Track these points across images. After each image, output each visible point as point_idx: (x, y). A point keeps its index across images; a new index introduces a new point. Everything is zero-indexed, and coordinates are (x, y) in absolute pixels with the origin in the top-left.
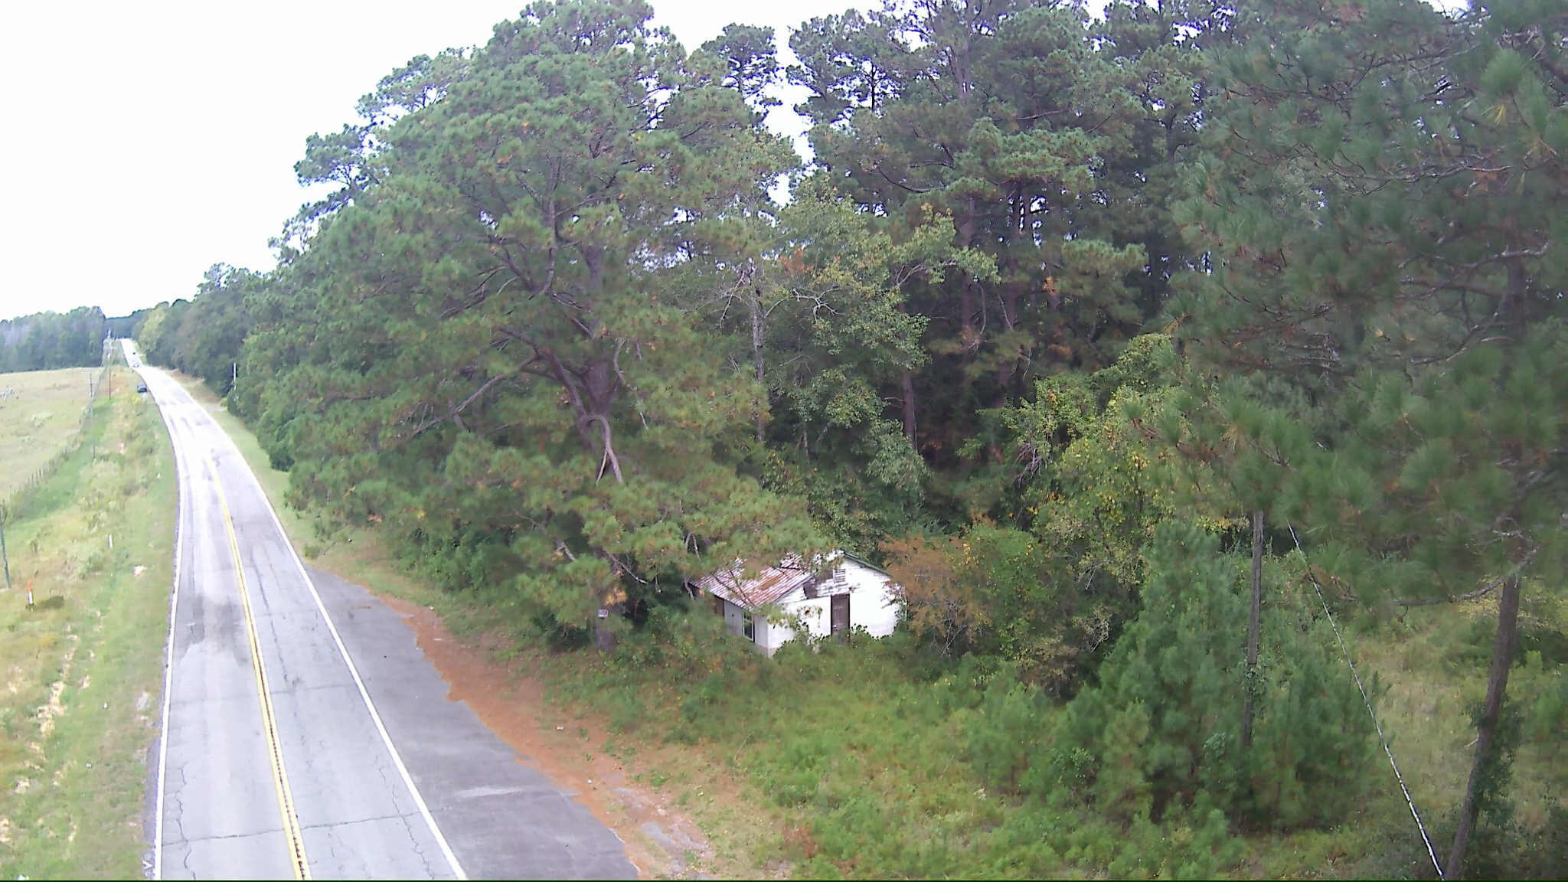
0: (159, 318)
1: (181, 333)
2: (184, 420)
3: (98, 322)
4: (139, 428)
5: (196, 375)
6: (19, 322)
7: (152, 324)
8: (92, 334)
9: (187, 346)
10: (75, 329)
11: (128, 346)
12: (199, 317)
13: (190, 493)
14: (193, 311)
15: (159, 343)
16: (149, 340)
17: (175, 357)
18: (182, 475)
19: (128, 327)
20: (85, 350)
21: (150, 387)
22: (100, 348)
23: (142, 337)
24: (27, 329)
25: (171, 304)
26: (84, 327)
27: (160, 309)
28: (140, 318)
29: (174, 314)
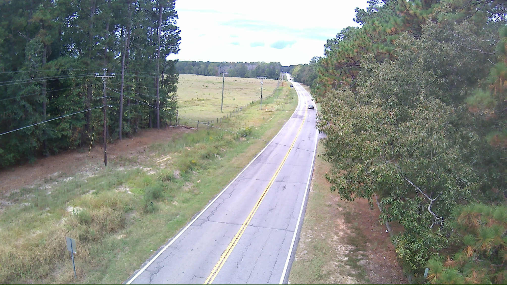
0: (299, 68)
1: (304, 74)
2: (302, 94)
3: (279, 67)
4: (290, 94)
5: (308, 85)
6: (252, 64)
7: (296, 70)
8: (277, 70)
9: (305, 77)
10: (271, 68)
11: (288, 76)
12: (310, 70)
13: (300, 105)
14: (308, 68)
15: (298, 75)
16: (295, 74)
17: (302, 80)
18: (299, 102)
19: (289, 70)
20: (274, 75)
21: (294, 86)
22: (279, 75)
23: (293, 73)
24: (255, 67)
25: (303, 65)
26: (274, 68)
27: (299, 66)
28: (293, 68)
29: (303, 68)
